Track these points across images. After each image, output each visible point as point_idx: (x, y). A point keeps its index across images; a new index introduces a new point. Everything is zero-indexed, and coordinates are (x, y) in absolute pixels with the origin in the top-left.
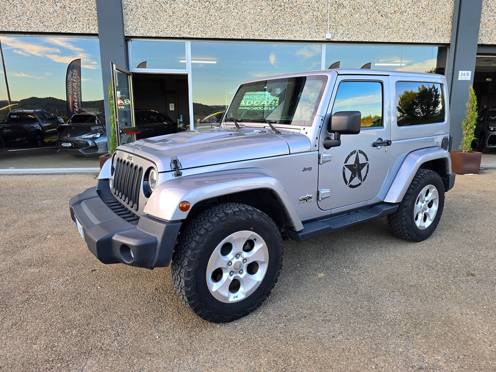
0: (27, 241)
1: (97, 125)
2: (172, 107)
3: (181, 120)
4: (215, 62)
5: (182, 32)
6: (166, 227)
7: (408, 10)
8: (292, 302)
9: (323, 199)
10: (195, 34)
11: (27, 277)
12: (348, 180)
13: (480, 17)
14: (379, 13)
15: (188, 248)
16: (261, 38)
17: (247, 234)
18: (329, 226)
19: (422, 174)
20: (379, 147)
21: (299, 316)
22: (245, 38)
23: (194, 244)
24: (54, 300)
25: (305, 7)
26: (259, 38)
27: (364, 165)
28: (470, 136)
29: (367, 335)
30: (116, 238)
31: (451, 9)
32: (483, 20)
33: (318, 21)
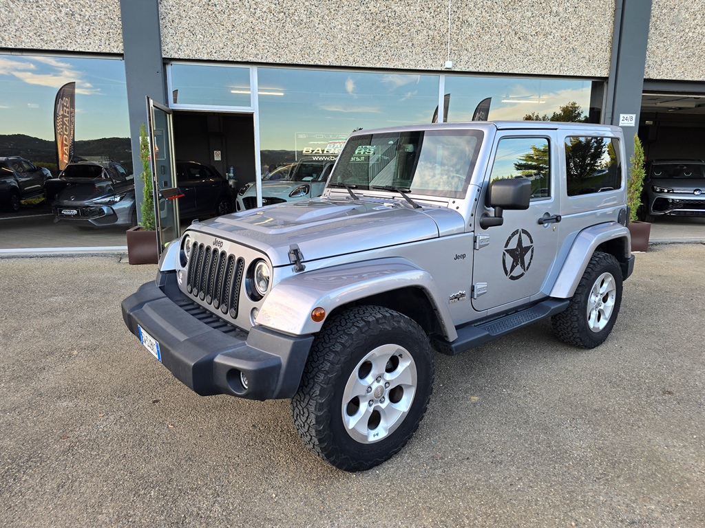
0: (43, 360)
1: (104, 181)
2: (217, 157)
3: (232, 175)
4: (282, 94)
5: (246, 55)
6: (294, 343)
7: (554, 31)
8: (446, 438)
9: (478, 295)
10: (264, 58)
11: (59, 414)
12: (509, 269)
13: (646, 43)
14: (516, 34)
15: (319, 370)
16: (357, 65)
17: (391, 349)
18: (487, 333)
19: (597, 259)
20: (546, 225)
21: (460, 458)
22: (334, 65)
23: (327, 366)
24: (110, 448)
25: (417, 24)
26: (354, 65)
27: (527, 249)
28: (635, 202)
29: (554, 481)
30: (219, 359)
31: (609, 31)
32: (650, 47)
33: (434, 43)
